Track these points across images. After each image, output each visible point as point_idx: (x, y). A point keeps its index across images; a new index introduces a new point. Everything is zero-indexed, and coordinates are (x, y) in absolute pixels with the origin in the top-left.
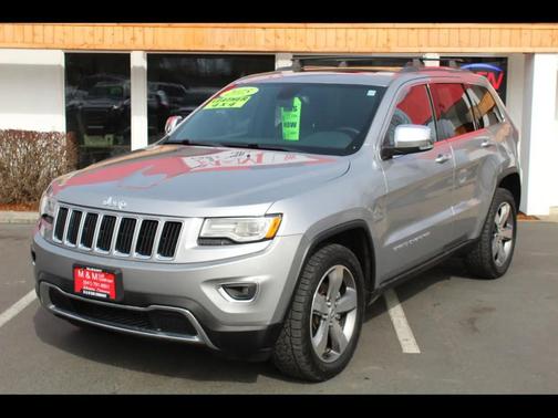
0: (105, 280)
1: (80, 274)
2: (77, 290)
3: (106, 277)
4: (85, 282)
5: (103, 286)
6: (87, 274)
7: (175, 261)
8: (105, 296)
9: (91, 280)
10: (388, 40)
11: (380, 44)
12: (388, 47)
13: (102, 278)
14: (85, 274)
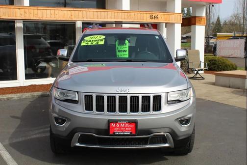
0: (129, 126)
1: (113, 125)
2: (111, 133)
3: (130, 124)
4: (116, 129)
5: (127, 129)
6: (118, 124)
7: (162, 113)
8: (129, 133)
9: (120, 127)
10: (71, 15)
11: (68, 17)
12: (71, 18)
13: (128, 125)
14: (116, 125)
